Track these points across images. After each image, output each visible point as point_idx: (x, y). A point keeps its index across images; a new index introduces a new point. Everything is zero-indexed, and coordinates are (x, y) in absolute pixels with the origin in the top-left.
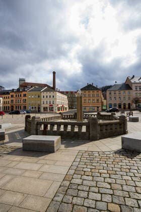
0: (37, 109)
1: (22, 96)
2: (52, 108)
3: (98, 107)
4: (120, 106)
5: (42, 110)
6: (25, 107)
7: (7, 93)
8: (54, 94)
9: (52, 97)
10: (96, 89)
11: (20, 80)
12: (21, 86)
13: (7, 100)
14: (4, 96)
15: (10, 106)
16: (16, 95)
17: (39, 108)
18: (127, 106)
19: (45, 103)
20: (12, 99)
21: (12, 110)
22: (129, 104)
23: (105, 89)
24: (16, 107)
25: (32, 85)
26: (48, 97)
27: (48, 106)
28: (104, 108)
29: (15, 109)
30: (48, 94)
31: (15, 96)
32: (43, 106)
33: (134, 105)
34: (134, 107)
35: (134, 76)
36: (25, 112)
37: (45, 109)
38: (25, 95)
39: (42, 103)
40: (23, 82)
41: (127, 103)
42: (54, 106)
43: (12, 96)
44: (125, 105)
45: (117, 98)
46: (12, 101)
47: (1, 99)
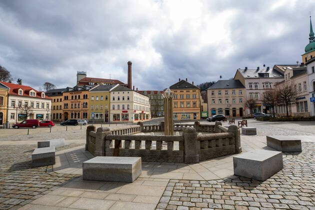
0: (104, 118)
1: (82, 97)
2: (127, 115)
3: (195, 114)
4: (227, 112)
5: (111, 119)
6: (85, 115)
7: (59, 93)
8: (129, 95)
9: (126, 98)
10: (191, 87)
11: (79, 74)
12: (80, 83)
13: (59, 104)
14: (53, 98)
15: (62, 112)
16: (72, 97)
17: (107, 116)
18: (238, 112)
19: (116, 108)
20: (66, 102)
21: (66, 119)
22: (241, 109)
23: (205, 88)
24: (72, 114)
25: (97, 81)
26: (121, 99)
27: (120, 112)
28: (204, 115)
29: (70, 118)
30: (121, 94)
31: (70, 98)
32: (112, 112)
33: (247, 112)
34: (249, 113)
35: (246, 68)
36: (85, 121)
37: (116, 117)
38: (85, 97)
39: (111, 108)
40: (83, 77)
41: (238, 108)
42: (129, 112)
43: (66, 98)
44: (234, 110)
45: (223, 100)
46: (66, 105)
47: (50, 102)
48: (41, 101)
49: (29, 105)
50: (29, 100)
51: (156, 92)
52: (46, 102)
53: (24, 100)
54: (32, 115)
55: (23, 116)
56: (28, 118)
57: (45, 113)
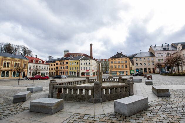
0: (76, 74)
1: (65, 63)
2: (89, 73)
3: (127, 72)
4: (145, 70)
5: (80, 75)
6: (67, 73)
7: (54, 61)
8: (89, 62)
9: (88, 64)
10: (124, 56)
11: (65, 51)
12: (65, 56)
13: (54, 67)
14: (51, 64)
15: (55, 72)
16: (60, 63)
17: (78, 73)
18: (152, 70)
19: (83, 69)
20: (57, 66)
21: (57, 75)
22: (153, 69)
23: (131, 58)
24: (60, 72)
25: (74, 55)
26: (85, 64)
27: (85, 71)
28: (132, 72)
29: (59, 74)
30: (86, 61)
31: (59, 64)
32: (81, 71)
33: (157, 70)
34: (158, 71)
35: (155, 45)
36: (66, 76)
37: (83, 74)
38: (67, 63)
39: (80, 69)
40: (67, 53)
41: (152, 68)
42: (90, 71)
43: (57, 64)
44: (150, 69)
45: (143, 63)
46: (57, 68)
47: (48, 66)
48: (44, 66)
49: (38, 68)
50: (38, 65)
51: (106, 60)
52: (46, 66)
53: (35, 65)
54: (39, 73)
55: (34, 74)
56: (37, 75)
57: (46, 72)
